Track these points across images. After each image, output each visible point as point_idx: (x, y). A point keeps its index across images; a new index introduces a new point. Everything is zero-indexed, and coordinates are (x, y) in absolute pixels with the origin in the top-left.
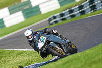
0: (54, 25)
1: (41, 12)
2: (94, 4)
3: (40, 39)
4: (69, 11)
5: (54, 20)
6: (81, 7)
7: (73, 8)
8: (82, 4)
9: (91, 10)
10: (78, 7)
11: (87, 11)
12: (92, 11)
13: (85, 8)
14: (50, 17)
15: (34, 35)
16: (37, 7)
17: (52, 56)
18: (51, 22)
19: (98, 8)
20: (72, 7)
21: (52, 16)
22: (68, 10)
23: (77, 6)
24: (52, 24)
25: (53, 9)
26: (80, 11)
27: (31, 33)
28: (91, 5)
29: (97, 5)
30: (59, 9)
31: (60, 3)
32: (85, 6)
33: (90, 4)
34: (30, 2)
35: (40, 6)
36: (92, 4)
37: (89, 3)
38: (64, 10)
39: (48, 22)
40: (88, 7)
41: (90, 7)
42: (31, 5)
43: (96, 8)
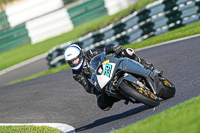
0: (60, 68)
1: (29, 40)
2: (148, 20)
3: (101, 66)
4: (93, 37)
5: (60, 58)
6: (119, 28)
7: (102, 31)
8: (123, 20)
9: (143, 35)
10: (114, 28)
11: (132, 37)
12: (146, 37)
13: (130, 30)
14: (50, 51)
15: (84, 57)
16: (22, 27)
17: (126, 103)
18: (52, 63)
19: (159, 30)
20: (99, 29)
21: (54, 48)
22: (90, 35)
23: (111, 26)
24: (54, 66)
25: (58, 33)
26: (118, 36)
27: (78, 53)
28: (142, 23)
29: (157, 24)
30: (70, 33)
31: (72, 19)
32: (129, 24)
33: (139, 22)
34: (6, 17)
35: (29, 26)
36: (145, 20)
37: (137, 19)
38: (83, 36)
39: (46, 62)
40: (136, 27)
41: (141, 28)
42: (8, 23)
43: (154, 31)
